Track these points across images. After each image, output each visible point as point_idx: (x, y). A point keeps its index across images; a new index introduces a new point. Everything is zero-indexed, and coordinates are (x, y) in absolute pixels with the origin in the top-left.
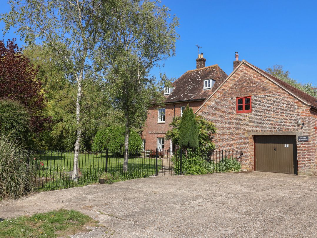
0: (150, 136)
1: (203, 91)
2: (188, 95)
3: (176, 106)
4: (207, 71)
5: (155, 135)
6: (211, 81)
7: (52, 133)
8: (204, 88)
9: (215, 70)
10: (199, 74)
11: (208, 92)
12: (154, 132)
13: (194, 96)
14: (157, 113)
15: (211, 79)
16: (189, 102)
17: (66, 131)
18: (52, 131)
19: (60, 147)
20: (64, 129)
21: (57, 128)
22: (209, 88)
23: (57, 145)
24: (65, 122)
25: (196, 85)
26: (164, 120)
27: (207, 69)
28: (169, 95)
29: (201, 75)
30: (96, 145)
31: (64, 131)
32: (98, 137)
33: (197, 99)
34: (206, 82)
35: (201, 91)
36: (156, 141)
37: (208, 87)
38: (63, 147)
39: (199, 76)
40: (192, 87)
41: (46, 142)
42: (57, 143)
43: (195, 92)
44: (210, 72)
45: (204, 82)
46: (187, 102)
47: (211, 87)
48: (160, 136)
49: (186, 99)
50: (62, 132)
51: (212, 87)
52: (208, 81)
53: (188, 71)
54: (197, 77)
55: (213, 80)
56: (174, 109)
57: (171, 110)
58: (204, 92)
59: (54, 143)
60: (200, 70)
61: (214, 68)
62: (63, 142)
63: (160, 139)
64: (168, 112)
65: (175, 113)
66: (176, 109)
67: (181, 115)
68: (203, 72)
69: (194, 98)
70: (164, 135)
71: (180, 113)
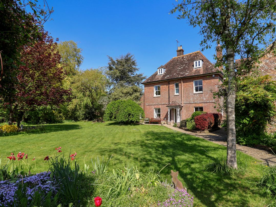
0: (148, 107)
1: (194, 70)
2: (181, 73)
3: (170, 83)
4: (192, 56)
5: (152, 106)
7: (68, 108)
9: (199, 55)
11: (200, 70)
12: (151, 104)
14: (153, 89)
15: (201, 60)
16: (183, 79)
17: (79, 105)
18: (68, 106)
19: (74, 118)
20: (77, 104)
21: (72, 103)
23: (72, 116)
24: (78, 98)
25: (185, 66)
26: (159, 94)
27: (191, 55)
28: (162, 75)
29: (187, 59)
30: (108, 115)
31: (78, 106)
32: (108, 108)
33: (190, 75)
34: (196, 63)
35: (192, 70)
36: (153, 111)
37: (198, 66)
38: (76, 117)
41: (64, 114)
42: (72, 115)
43: (187, 71)
44: (194, 56)
45: (195, 62)
46: (181, 79)
47: (201, 66)
48: (156, 107)
49: (180, 76)
50: (76, 106)
52: (198, 62)
53: (174, 58)
54: (184, 61)
56: (168, 85)
57: (166, 86)
58: (196, 71)
59: (69, 115)
60: (184, 56)
61: (198, 53)
62: (76, 114)
63: (156, 109)
64: (163, 88)
65: (170, 88)
66: (171, 85)
67: (175, 90)
68: (188, 57)
69: (187, 75)
70: (160, 106)
71: (174, 88)
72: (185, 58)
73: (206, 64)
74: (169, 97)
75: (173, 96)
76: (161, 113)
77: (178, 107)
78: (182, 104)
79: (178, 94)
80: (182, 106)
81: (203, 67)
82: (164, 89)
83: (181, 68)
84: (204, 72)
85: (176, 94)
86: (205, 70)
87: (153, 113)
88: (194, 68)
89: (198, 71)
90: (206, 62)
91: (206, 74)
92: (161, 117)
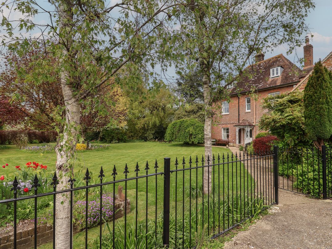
0: (215, 126)
1: (270, 80)
2: (253, 85)
3: (240, 97)
4: (271, 61)
5: (220, 125)
6: (279, 68)
8: (271, 76)
9: (280, 60)
10: (261, 66)
11: (277, 80)
13: (260, 86)
15: (279, 66)
22: (277, 75)
25: (260, 76)
26: (228, 111)
28: (232, 89)
29: (265, 66)
33: (264, 88)
34: (273, 71)
35: (268, 80)
36: (221, 131)
37: (275, 75)
39: (261, 67)
40: (256, 78)
43: (261, 82)
44: (274, 62)
45: (271, 70)
47: (279, 74)
48: (224, 126)
51: (281, 74)
52: (275, 69)
53: (248, 66)
54: (260, 69)
55: (281, 67)
56: (237, 100)
57: (235, 102)
58: (272, 81)
60: (261, 63)
61: (278, 57)
63: (224, 129)
64: (231, 104)
65: (240, 104)
66: (241, 100)
67: (246, 106)
68: (266, 63)
69: (260, 87)
70: (229, 125)
71: (245, 104)
72: (262, 65)
73: (286, 71)
74: (239, 115)
75: (243, 114)
76: (229, 134)
77: (247, 127)
78: (254, 123)
79: (249, 111)
80: (254, 126)
81: (282, 75)
82: (233, 105)
83: (255, 79)
84: (282, 82)
85: (247, 111)
86: (284, 79)
87: (220, 134)
88: (271, 77)
89: (274, 81)
90: (286, 69)
91: (284, 85)
92: (229, 138)
